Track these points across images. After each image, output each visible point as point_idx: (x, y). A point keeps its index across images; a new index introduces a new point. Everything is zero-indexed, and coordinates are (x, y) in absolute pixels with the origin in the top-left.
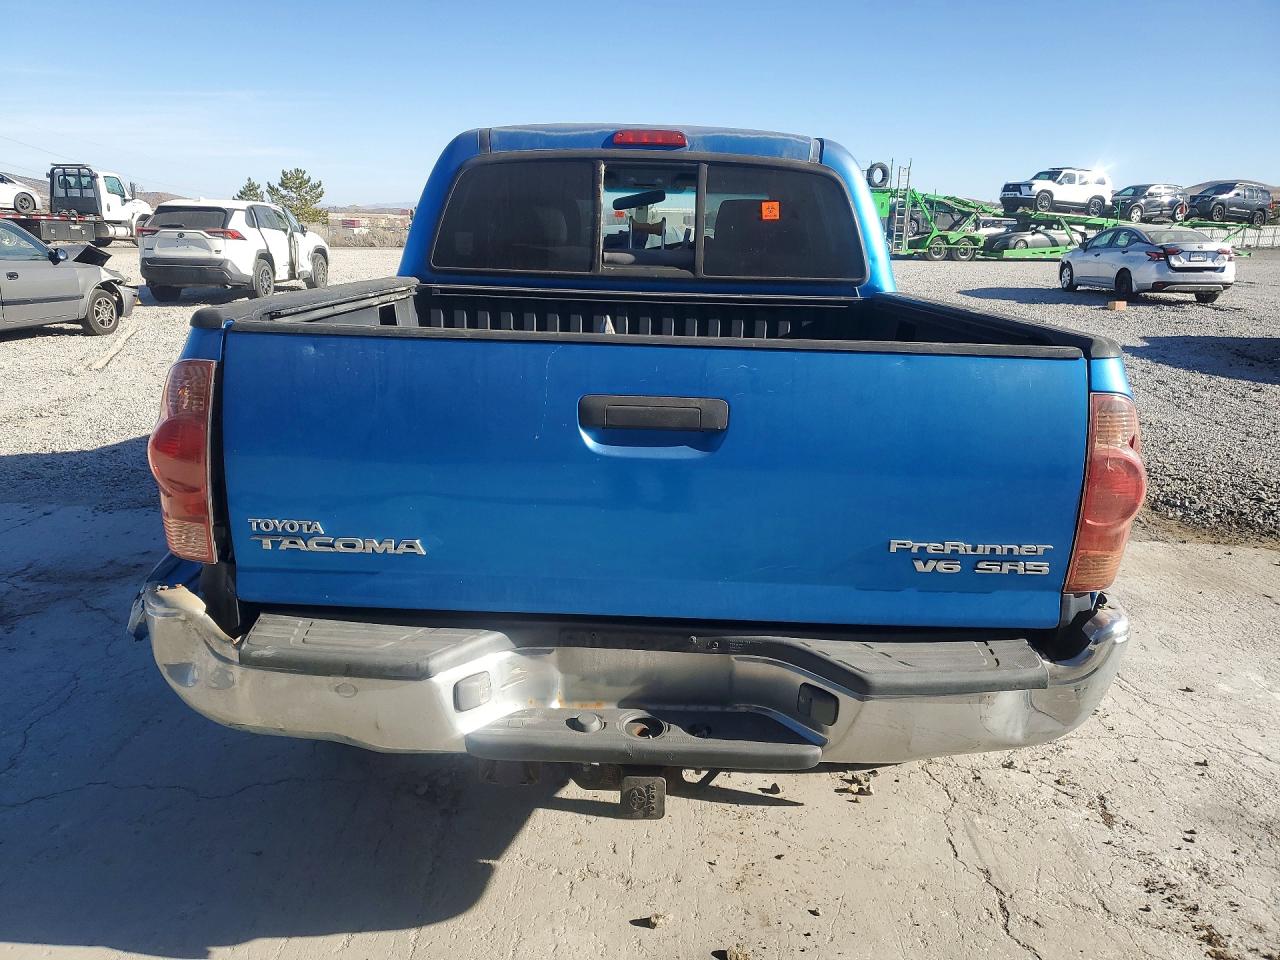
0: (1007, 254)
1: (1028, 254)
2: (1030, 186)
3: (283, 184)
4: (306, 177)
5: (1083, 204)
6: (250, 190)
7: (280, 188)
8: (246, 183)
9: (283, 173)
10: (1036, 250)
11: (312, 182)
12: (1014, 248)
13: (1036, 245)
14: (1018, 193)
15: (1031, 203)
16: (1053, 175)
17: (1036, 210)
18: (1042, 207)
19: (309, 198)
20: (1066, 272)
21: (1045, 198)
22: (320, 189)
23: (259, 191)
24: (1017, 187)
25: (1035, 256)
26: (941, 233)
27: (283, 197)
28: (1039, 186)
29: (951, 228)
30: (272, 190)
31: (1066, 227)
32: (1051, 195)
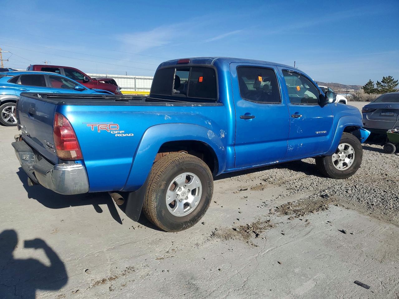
3: (383, 82)
4: (392, 79)
6: (369, 84)
7: (382, 83)
8: (369, 81)
9: (384, 78)
11: (394, 80)
19: (392, 86)
22: (397, 83)
23: (373, 84)
27: (382, 85)
30: (378, 83)
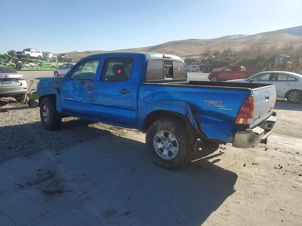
0: (22, 69)
1: (27, 69)
2: (24, 53)
5: (37, 57)
10: (29, 68)
12: (23, 68)
13: (28, 67)
14: (21, 54)
15: (25, 56)
16: (28, 50)
17: (27, 58)
18: (28, 58)
20: (56, 74)
21: (28, 56)
24: (20, 53)
25: (29, 69)
26: (4, 64)
28: (26, 53)
29: (6, 63)
31: (34, 62)
32: (30, 55)
